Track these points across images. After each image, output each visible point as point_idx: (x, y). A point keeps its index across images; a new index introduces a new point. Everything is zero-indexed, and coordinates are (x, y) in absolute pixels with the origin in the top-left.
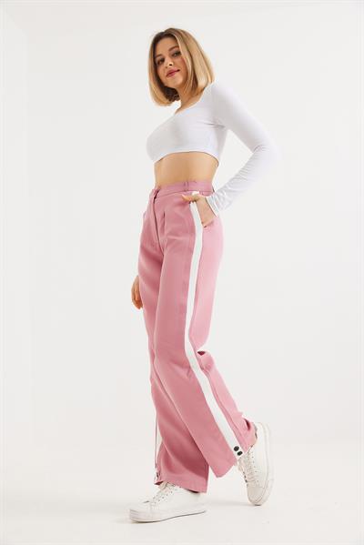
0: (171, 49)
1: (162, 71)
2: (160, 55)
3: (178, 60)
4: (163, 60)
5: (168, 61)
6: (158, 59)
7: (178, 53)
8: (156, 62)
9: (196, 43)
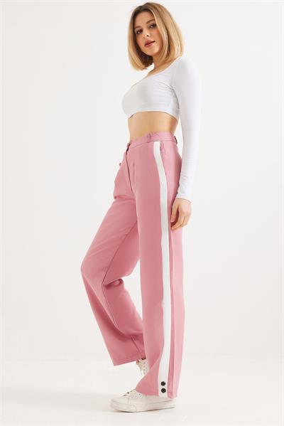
0: (148, 22)
2: (139, 27)
3: (154, 32)
4: (141, 31)
5: (146, 32)
6: (137, 29)
7: (154, 26)
8: (135, 33)
9: (170, 16)
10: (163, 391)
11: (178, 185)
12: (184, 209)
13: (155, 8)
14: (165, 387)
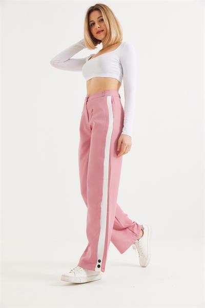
0: (98, 18)
1: (94, 31)
2: (92, 21)
3: (102, 24)
4: (94, 24)
5: (97, 26)
6: (91, 23)
7: (102, 20)
8: (90, 25)
10: (99, 266)
11: (122, 126)
12: (126, 141)
13: (102, 7)
14: (100, 264)
